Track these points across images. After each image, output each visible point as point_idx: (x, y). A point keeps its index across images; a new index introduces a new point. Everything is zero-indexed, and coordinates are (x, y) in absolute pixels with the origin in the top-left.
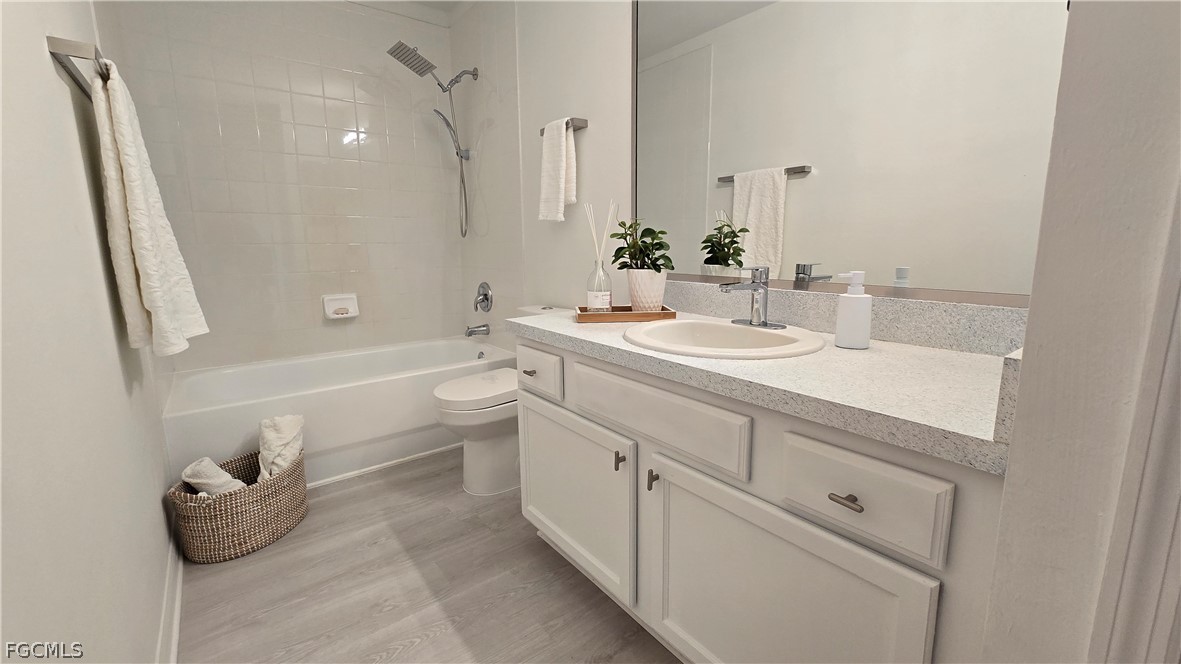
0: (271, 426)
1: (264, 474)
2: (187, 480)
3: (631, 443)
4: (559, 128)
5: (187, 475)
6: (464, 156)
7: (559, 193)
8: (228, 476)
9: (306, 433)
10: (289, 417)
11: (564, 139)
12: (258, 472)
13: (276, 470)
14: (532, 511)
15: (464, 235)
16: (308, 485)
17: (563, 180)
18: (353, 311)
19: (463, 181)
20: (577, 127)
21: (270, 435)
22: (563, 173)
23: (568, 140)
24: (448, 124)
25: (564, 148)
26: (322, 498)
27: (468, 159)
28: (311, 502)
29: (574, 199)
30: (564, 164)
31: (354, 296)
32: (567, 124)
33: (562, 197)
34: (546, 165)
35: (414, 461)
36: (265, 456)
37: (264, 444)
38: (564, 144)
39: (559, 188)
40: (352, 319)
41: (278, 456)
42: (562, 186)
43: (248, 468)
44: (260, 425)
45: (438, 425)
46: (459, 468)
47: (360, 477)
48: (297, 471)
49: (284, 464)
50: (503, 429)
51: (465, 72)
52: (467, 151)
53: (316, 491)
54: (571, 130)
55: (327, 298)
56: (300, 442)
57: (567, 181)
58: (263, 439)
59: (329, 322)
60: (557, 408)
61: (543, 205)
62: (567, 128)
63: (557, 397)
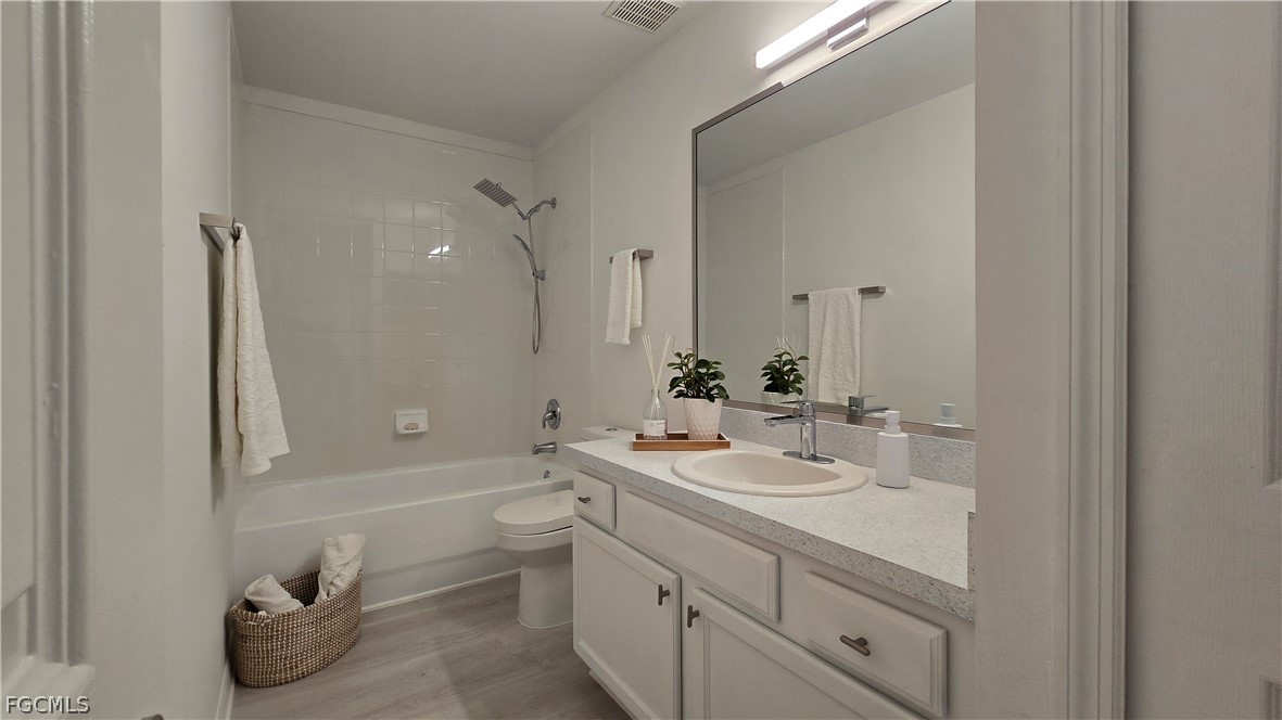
0: (334, 545)
1: (322, 594)
2: (250, 598)
3: (674, 577)
4: (626, 258)
5: (249, 592)
6: (539, 276)
7: (625, 318)
8: (287, 595)
9: (366, 553)
10: (351, 536)
11: (630, 268)
12: (316, 592)
13: (334, 591)
14: (583, 647)
15: (536, 352)
16: (363, 609)
17: (629, 306)
18: (423, 427)
19: (537, 300)
20: (643, 257)
21: (331, 553)
22: (629, 299)
23: (634, 270)
24: (526, 247)
25: (630, 276)
26: (376, 623)
27: (543, 279)
28: (364, 626)
29: (639, 323)
30: (630, 291)
31: (425, 412)
32: (634, 254)
33: (628, 321)
34: (614, 291)
35: (471, 587)
36: (325, 575)
37: (325, 562)
38: (631, 273)
39: (625, 313)
40: (422, 434)
41: (338, 576)
42: (628, 311)
43: (306, 587)
44: (324, 542)
45: (495, 549)
46: (515, 597)
47: (415, 602)
48: (354, 592)
49: (342, 584)
50: (559, 556)
51: (544, 202)
52: (543, 271)
53: (370, 614)
54: (637, 260)
55: (399, 413)
56: (356, 566)
57: (633, 307)
58: (325, 557)
59: (399, 437)
60: (609, 537)
61: (609, 328)
62: (634, 258)
63: (610, 526)
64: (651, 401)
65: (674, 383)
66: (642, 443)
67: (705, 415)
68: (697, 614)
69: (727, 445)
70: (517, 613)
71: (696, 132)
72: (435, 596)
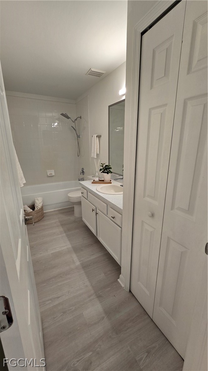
0: (37, 199)
3: (95, 207)
4: (95, 137)
8: (30, 209)
9: (43, 201)
10: (40, 198)
11: (96, 140)
12: (35, 208)
13: (38, 208)
14: (84, 219)
15: (78, 156)
17: (96, 149)
18: (53, 174)
19: (78, 143)
20: (99, 137)
21: (37, 201)
22: (96, 147)
24: (75, 129)
25: (96, 142)
26: (47, 214)
27: (79, 137)
28: (44, 215)
29: (98, 153)
30: (96, 145)
31: (54, 170)
32: (97, 136)
33: (96, 152)
34: (93, 145)
35: (65, 208)
36: (36, 204)
38: (96, 141)
40: (53, 176)
41: (39, 205)
43: (33, 207)
44: (35, 199)
45: (68, 201)
46: (73, 211)
47: (54, 211)
48: (42, 208)
49: (40, 207)
50: (79, 203)
51: (78, 117)
52: (79, 135)
53: (45, 213)
54: (98, 138)
55: (48, 171)
56: (42, 203)
58: (35, 202)
59: (48, 176)
60: (86, 200)
61: (92, 154)
62: (97, 137)
63: (86, 198)
64: (96, 173)
65: (101, 170)
66: (94, 182)
67: (107, 177)
68: (98, 213)
69: (111, 183)
70: (74, 214)
71: (109, 107)
72: (58, 210)
